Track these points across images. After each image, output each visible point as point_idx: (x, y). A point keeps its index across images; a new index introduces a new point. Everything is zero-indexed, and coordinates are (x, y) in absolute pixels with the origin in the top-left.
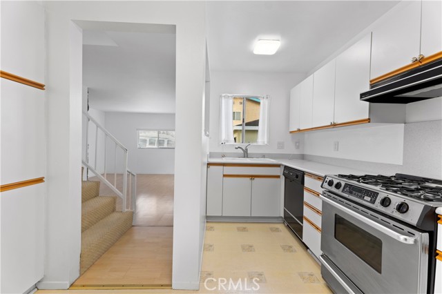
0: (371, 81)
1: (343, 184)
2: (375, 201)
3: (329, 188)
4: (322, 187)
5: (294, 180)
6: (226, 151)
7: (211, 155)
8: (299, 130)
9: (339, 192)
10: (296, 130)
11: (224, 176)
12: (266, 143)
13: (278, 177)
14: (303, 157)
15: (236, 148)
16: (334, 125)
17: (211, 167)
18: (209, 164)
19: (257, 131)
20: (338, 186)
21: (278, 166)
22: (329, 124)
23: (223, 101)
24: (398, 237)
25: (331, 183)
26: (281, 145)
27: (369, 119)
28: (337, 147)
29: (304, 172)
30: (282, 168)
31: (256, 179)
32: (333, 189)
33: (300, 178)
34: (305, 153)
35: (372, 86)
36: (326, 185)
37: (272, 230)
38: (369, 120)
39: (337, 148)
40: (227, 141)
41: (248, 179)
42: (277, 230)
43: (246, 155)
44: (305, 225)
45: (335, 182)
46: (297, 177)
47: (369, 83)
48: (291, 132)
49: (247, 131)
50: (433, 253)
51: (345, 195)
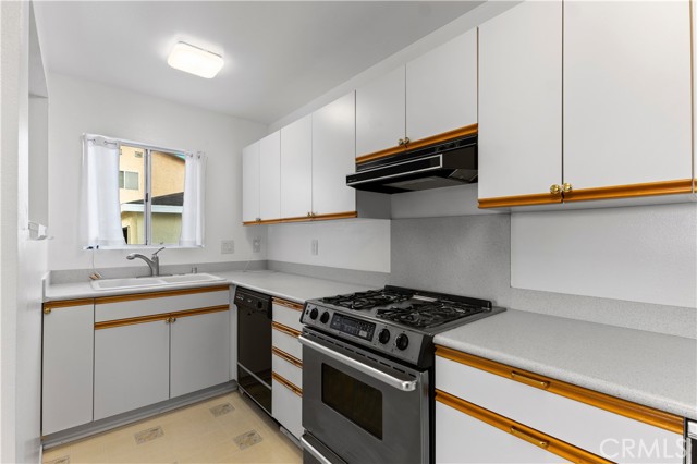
0: (357, 160)
1: (331, 314)
2: (372, 336)
3: (312, 322)
4: (301, 321)
5: (255, 312)
6: (100, 264)
7: (55, 279)
8: (259, 221)
9: (326, 327)
10: (254, 220)
11: (97, 326)
12: (199, 243)
13: (226, 308)
14: (266, 266)
15: (130, 258)
16: (313, 218)
17: (56, 311)
18: (47, 306)
19: (178, 216)
20: (325, 318)
21: (225, 287)
22: (306, 215)
23: (91, 150)
24: (401, 385)
25: (314, 315)
26: (228, 247)
27: (356, 212)
28: (315, 247)
29: (271, 296)
30: (233, 291)
31: (179, 319)
32: (318, 324)
33: (264, 307)
34: (269, 258)
35: (359, 167)
36: (307, 318)
37: (215, 412)
38: (355, 214)
39: (315, 251)
40: (106, 243)
41: (162, 323)
42: (226, 408)
43: (154, 268)
44: (276, 386)
45: (321, 312)
46: (260, 305)
47: (354, 162)
48: (245, 224)
49: (157, 215)
50: (432, 393)
51: (336, 332)
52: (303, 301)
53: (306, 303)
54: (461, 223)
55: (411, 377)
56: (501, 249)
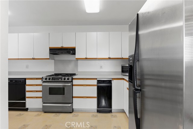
1: (51, 78)
2: (62, 79)
4: (42, 81)
9: (50, 80)
25: (46, 79)
32: (48, 80)
36: (44, 80)
38: (49, 59)
45: (48, 78)
46: (20, 81)
50: (73, 85)
51: (54, 81)
52: (41, 77)
53: (42, 77)
54: (70, 61)
55: (70, 83)
56: (76, 65)
